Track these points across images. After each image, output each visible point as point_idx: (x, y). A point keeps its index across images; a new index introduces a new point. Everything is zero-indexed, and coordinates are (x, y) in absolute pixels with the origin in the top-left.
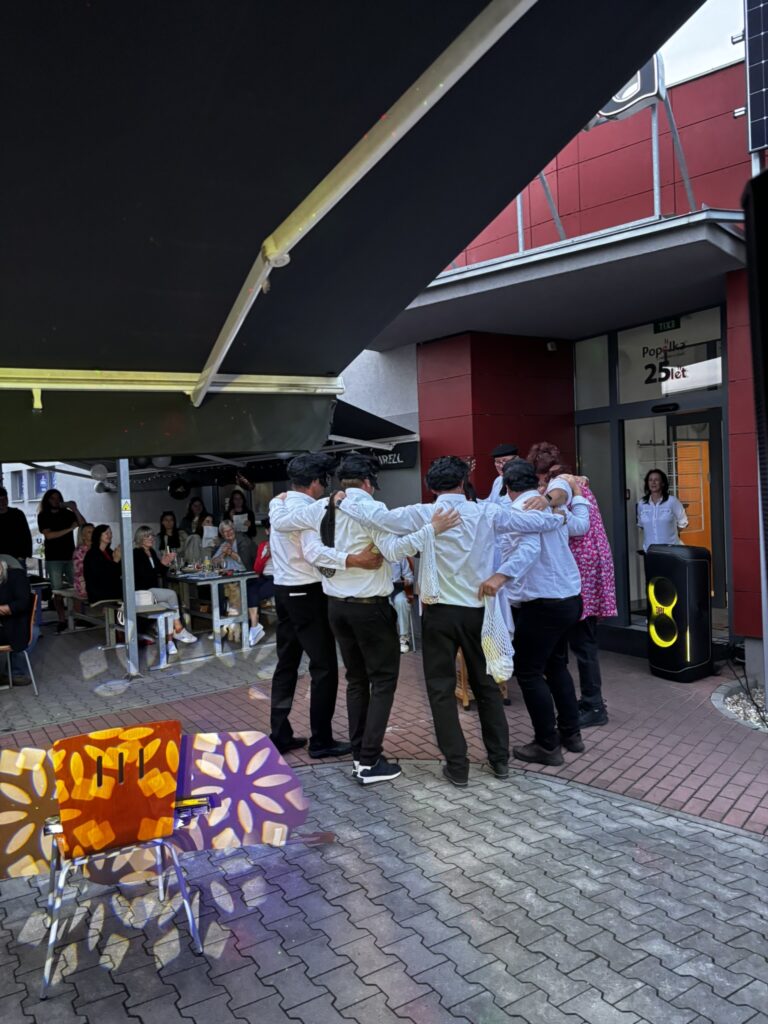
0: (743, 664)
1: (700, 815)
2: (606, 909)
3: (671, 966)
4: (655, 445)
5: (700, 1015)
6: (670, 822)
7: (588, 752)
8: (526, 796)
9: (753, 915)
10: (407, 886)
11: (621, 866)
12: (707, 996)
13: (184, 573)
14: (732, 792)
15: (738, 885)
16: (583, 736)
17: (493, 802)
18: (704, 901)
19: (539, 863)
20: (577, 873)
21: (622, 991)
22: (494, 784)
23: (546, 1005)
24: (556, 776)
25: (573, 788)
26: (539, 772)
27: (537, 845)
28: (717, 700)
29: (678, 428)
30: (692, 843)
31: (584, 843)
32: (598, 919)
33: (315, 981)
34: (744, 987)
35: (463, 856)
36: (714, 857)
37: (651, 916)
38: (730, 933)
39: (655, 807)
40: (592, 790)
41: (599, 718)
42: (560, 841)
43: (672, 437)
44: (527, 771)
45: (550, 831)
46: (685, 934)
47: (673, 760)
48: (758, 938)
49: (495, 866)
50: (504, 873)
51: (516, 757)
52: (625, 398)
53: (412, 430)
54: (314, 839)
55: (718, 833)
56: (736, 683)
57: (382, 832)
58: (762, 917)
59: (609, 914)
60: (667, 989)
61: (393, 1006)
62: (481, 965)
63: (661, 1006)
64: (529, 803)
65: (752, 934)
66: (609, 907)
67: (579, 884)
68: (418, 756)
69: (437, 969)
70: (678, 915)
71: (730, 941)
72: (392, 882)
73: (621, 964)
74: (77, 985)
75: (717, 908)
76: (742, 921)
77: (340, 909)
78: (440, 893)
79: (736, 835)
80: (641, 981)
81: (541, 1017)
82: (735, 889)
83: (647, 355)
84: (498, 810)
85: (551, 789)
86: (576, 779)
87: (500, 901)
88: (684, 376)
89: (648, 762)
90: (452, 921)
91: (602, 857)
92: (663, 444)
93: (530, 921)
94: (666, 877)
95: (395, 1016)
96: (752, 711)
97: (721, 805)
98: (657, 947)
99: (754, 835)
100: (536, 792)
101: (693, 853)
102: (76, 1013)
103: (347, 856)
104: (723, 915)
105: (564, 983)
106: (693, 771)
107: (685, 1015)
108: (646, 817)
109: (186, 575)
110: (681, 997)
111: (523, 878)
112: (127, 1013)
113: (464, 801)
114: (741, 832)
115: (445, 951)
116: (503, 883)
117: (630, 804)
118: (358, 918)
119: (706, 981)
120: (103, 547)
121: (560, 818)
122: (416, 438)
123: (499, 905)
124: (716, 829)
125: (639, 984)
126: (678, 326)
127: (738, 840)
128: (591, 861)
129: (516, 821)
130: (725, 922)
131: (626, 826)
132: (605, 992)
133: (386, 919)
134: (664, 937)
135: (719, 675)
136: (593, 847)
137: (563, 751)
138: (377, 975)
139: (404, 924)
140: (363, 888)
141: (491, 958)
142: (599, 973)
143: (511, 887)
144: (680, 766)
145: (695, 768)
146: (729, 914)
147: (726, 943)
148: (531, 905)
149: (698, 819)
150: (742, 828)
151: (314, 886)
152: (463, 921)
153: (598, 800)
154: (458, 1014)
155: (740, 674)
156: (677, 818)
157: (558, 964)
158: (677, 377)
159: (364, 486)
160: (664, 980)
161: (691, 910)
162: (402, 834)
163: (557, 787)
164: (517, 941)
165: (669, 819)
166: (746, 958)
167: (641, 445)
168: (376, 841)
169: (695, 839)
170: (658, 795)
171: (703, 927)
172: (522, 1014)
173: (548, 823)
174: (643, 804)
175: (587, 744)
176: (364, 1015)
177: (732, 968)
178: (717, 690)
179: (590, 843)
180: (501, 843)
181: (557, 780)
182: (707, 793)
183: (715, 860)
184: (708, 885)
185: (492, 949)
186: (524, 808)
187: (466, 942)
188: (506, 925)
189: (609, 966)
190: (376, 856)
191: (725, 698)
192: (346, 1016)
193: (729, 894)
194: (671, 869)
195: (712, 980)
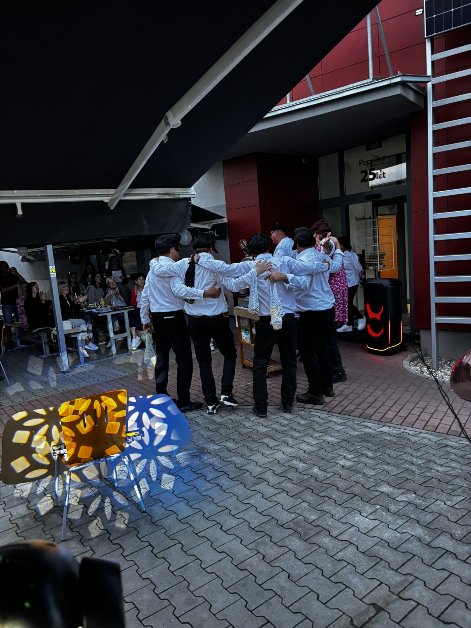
0: (419, 345)
1: (401, 424)
2: (357, 473)
3: (394, 497)
4: (366, 219)
5: (411, 518)
6: (385, 429)
7: (337, 396)
8: (306, 421)
9: (433, 471)
10: (249, 470)
11: (362, 453)
12: (414, 509)
13: (88, 309)
14: (416, 412)
15: (424, 457)
16: (334, 388)
17: (289, 425)
18: (407, 465)
19: (319, 454)
20: (340, 458)
21: (370, 511)
22: (288, 416)
23: (332, 520)
24: (321, 410)
25: (332, 416)
26: (312, 408)
27: (317, 445)
28: (406, 364)
29: (379, 208)
30: (397, 439)
31: (341, 443)
32: (353, 478)
33: (210, 519)
34: (432, 504)
35: (277, 454)
36: (410, 444)
37: (381, 475)
38: (422, 480)
39: (377, 422)
40: (342, 416)
41: (342, 378)
42: (328, 443)
43: (375, 214)
44: (305, 408)
45: (322, 438)
46: (399, 482)
47: (384, 398)
48: (437, 481)
49: (296, 458)
50: (301, 461)
51: (298, 401)
52: (349, 191)
53: (223, 216)
54: (195, 451)
55: (411, 432)
56: (416, 354)
57: (230, 445)
58: (438, 471)
59: (358, 475)
60: (393, 508)
61: (253, 527)
62: (295, 504)
63: (391, 516)
64: (309, 425)
65: (434, 479)
66: (358, 472)
67: (341, 462)
68: (243, 404)
69: (273, 508)
70: (395, 473)
71: (423, 483)
72: (242, 470)
73: (368, 498)
74: (80, 532)
75: (414, 468)
76: (428, 474)
77: (215, 485)
78: (268, 472)
79: (420, 433)
80: (379, 505)
81: (330, 525)
82: (421, 459)
83: (362, 164)
84: (292, 429)
85: (320, 417)
86: (333, 411)
87: (301, 474)
88: (384, 177)
89: (371, 399)
90: (277, 485)
91: (352, 449)
92: (370, 218)
93: (319, 482)
94: (387, 456)
95: (255, 531)
96: (425, 369)
97: (412, 418)
98: (385, 488)
99: (430, 432)
100: (311, 419)
101: (399, 443)
102: (84, 545)
103: (214, 459)
104: (418, 472)
105: (340, 509)
106: (395, 402)
107: (403, 519)
108: (372, 428)
109: (90, 310)
110: (401, 511)
111: (311, 462)
112: (112, 543)
113: (273, 426)
114: (423, 431)
115: (276, 499)
116: (301, 465)
117: (363, 422)
118: (226, 488)
119: (413, 502)
120: (34, 295)
121: (327, 431)
122: (225, 220)
123: (301, 476)
124: (410, 431)
125: (378, 507)
126: (380, 146)
127: (421, 435)
128: (346, 451)
129: (303, 434)
130: (419, 474)
131: (363, 433)
132: (361, 511)
133: (241, 487)
134: (388, 484)
135: (406, 351)
136: (346, 444)
137: (324, 396)
138: (242, 513)
139: (251, 489)
140: (226, 473)
141: (300, 501)
142: (357, 503)
143: (305, 467)
144: (388, 400)
145: (397, 401)
146: (421, 471)
147: (420, 484)
148: (318, 475)
149: (400, 426)
150: (423, 429)
151: (199, 475)
152: (283, 485)
153: (345, 421)
154: (287, 527)
155: (417, 349)
156: (389, 427)
157: (335, 501)
158: (380, 178)
159: (210, 251)
160: (391, 503)
161: (401, 470)
162: (242, 445)
163: (322, 416)
164: (312, 492)
165: (385, 427)
166: (432, 491)
167: (358, 219)
168: (228, 449)
169: (399, 436)
170: (378, 416)
171: (408, 478)
172: (320, 525)
173: (321, 434)
174: (370, 421)
175: (336, 392)
176: (239, 532)
177: (425, 496)
178: (406, 359)
179: (345, 442)
180: (297, 446)
181: (322, 412)
182: (403, 413)
183: (411, 446)
184: (408, 458)
185: (300, 497)
186: (305, 428)
187: (286, 495)
188: (306, 485)
189: (362, 499)
190: (230, 457)
191: (410, 363)
192: (229, 533)
193: (420, 462)
194: (388, 452)
195: (416, 502)
